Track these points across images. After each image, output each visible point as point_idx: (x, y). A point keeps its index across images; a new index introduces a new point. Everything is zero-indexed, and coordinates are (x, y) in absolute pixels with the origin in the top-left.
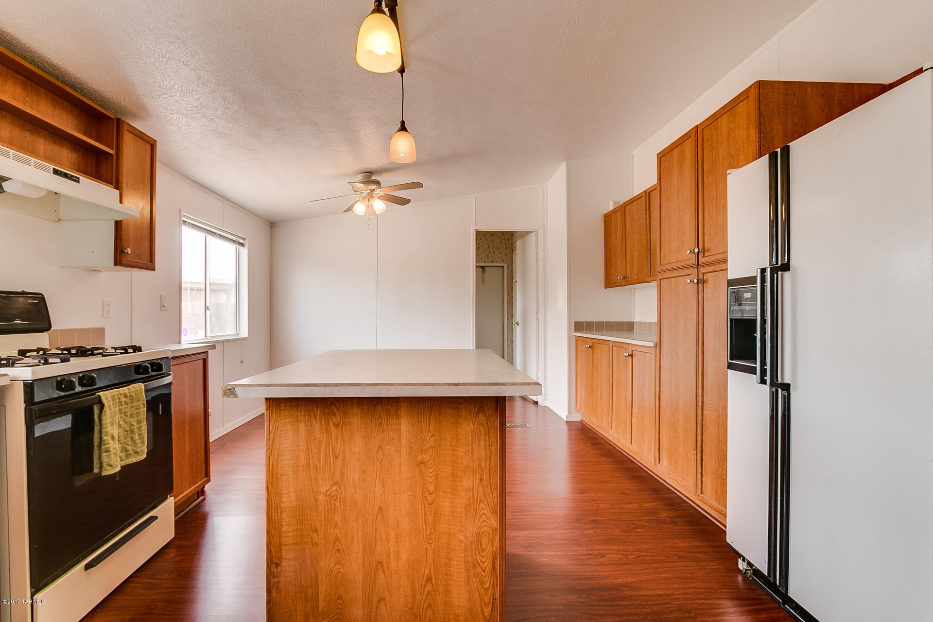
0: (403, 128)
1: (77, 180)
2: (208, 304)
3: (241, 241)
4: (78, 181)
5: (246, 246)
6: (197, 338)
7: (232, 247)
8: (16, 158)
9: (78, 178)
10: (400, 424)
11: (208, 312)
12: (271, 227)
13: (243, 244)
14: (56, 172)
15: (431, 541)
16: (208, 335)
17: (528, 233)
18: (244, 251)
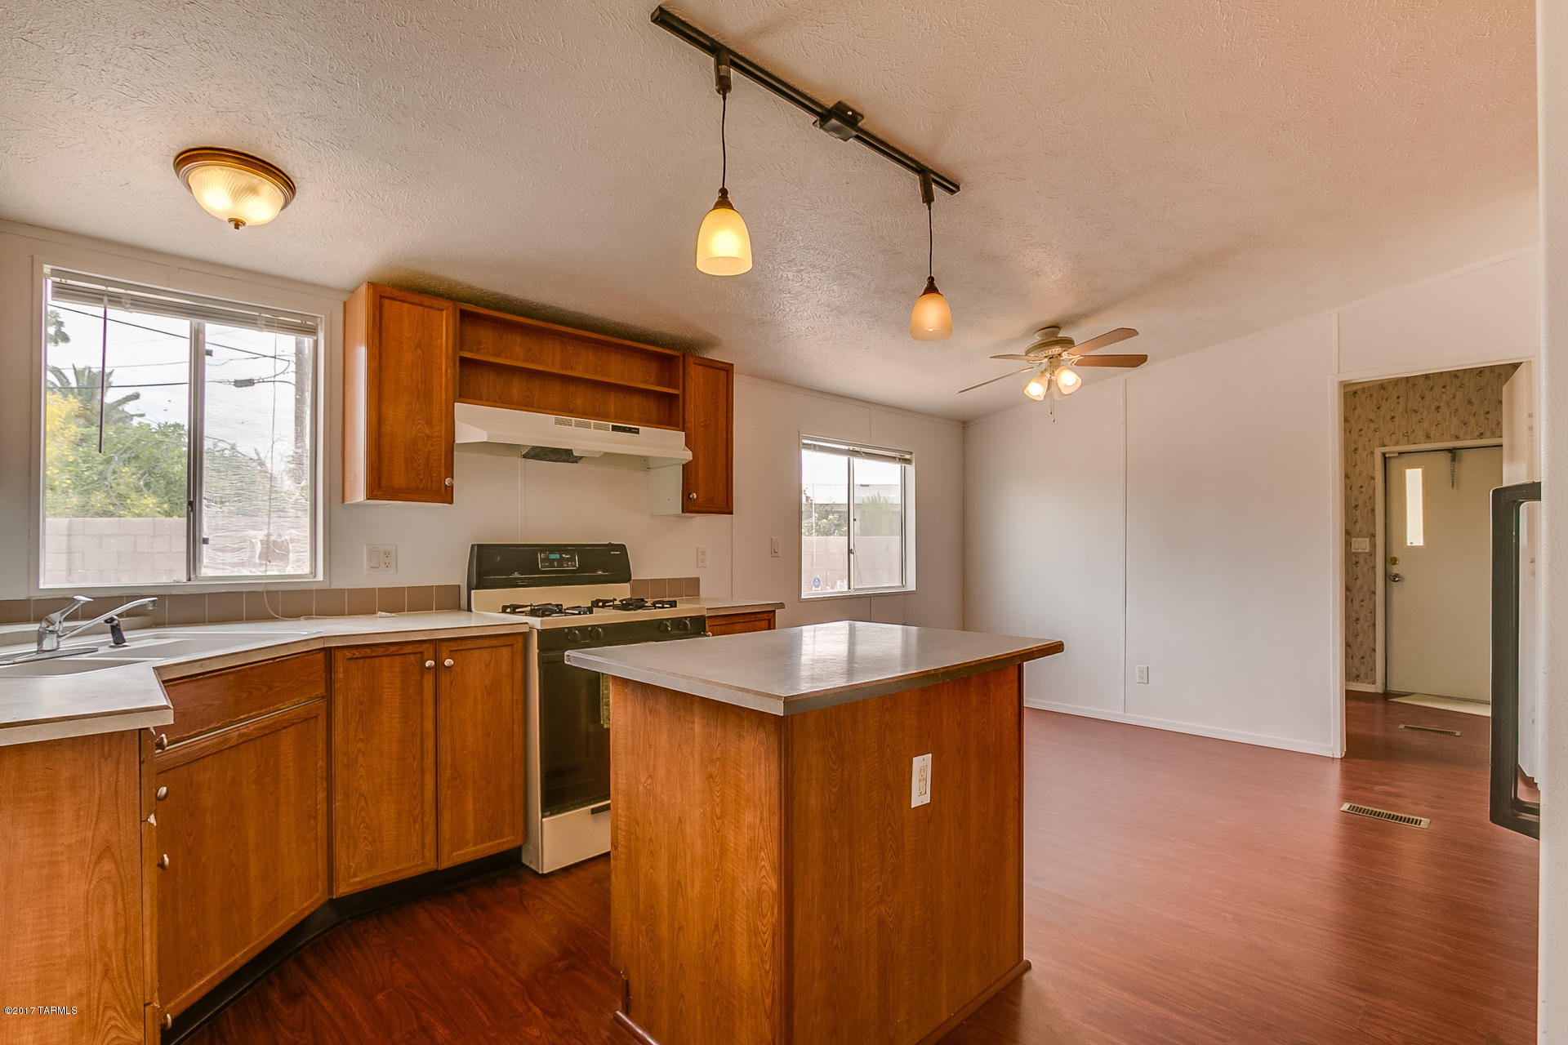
0: (931, 289)
1: (637, 431)
2: (852, 547)
3: (907, 457)
4: (638, 433)
5: (914, 464)
6: (835, 590)
7: (896, 468)
8: (578, 425)
9: (638, 429)
10: (693, 722)
11: (852, 556)
12: (964, 428)
13: (909, 460)
14: (615, 428)
15: (718, 879)
16: (852, 587)
17: (1516, 366)
18: (911, 469)
